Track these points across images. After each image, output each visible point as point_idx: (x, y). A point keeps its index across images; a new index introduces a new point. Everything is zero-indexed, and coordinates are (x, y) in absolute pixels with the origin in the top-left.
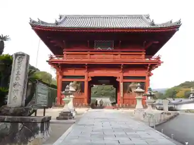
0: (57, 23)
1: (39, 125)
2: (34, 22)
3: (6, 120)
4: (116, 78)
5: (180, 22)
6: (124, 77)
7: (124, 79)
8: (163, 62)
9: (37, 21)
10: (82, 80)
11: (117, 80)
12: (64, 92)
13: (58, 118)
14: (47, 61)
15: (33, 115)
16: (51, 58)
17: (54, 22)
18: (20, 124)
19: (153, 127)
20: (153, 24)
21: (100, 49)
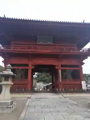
4: (55, 66)
6: (62, 66)
10: (26, 68)
11: (56, 67)
21: (41, 43)
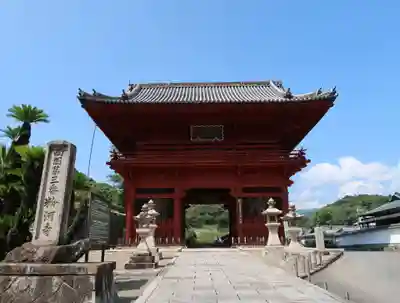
0: (125, 97)
1: (93, 280)
2: (86, 95)
3: (28, 271)
5: (334, 92)
7: (244, 192)
8: (309, 161)
9: (91, 93)
10: (169, 196)
12: (138, 217)
13: (127, 267)
14: (107, 163)
15: (82, 259)
16: (115, 157)
17: (120, 95)
18: (56, 280)
19: (303, 278)
20: (289, 96)
21: (200, 139)
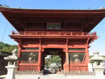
4: (63, 49)
7: (69, 50)
14: (9, 36)
16: (14, 33)
21: (51, 28)
